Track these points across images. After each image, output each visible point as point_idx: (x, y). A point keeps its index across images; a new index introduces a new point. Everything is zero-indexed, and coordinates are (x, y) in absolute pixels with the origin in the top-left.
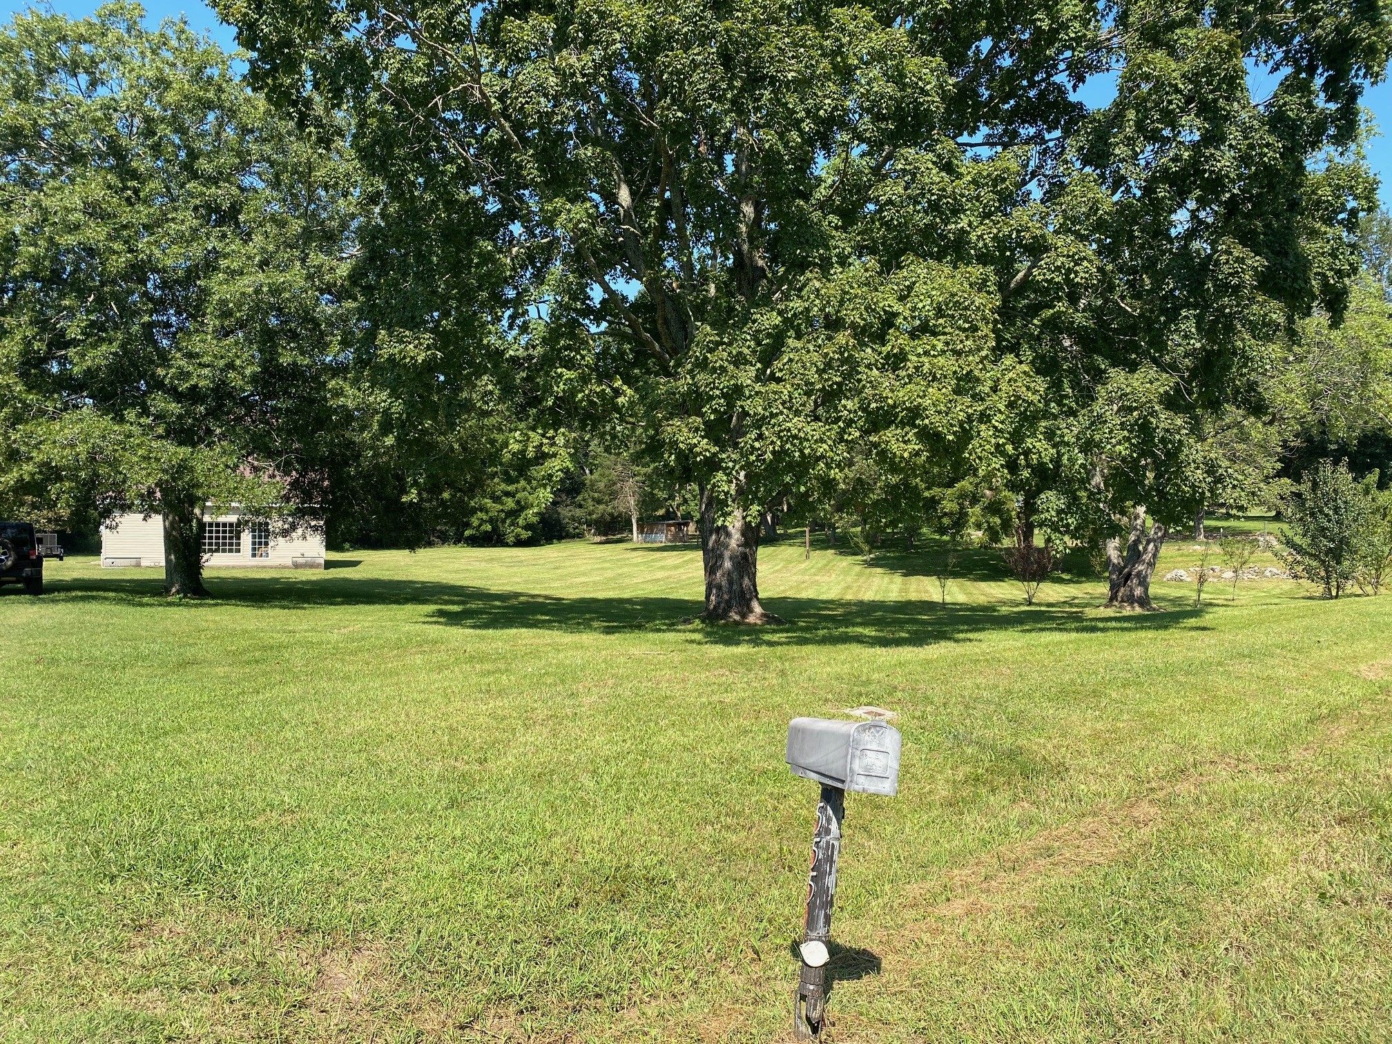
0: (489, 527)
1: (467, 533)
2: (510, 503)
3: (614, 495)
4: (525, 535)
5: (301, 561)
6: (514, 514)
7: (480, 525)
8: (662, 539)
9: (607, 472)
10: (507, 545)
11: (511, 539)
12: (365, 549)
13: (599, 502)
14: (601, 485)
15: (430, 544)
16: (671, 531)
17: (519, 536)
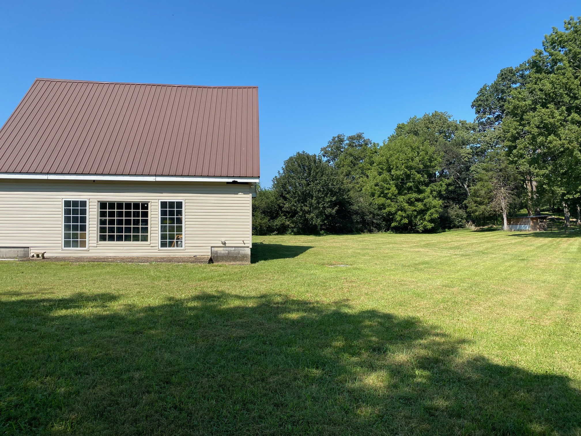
0: (406, 221)
1: (393, 224)
2: (420, 206)
3: (491, 199)
4: (430, 226)
5: (221, 251)
6: (422, 212)
7: (401, 220)
8: (528, 228)
9: (486, 184)
10: (417, 232)
11: (421, 228)
12: (333, 234)
13: (481, 203)
14: (482, 192)
15: (371, 231)
16: (533, 222)
17: (426, 226)
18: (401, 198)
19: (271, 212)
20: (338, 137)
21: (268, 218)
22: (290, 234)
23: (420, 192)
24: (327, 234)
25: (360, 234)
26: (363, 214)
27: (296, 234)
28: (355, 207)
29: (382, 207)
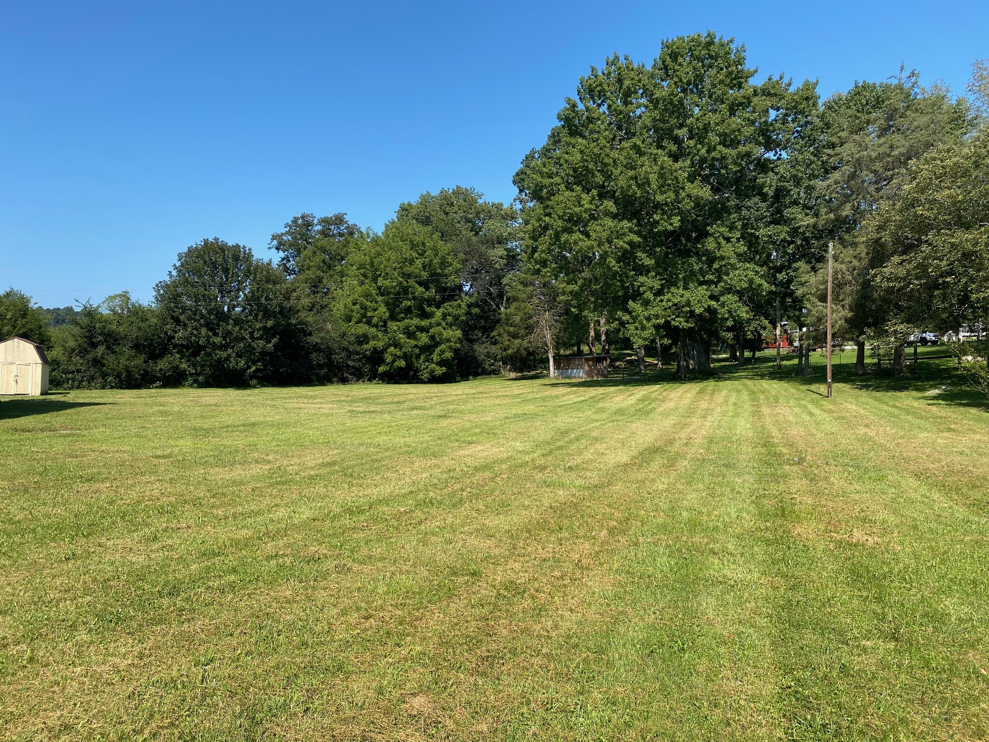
0: (402, 363)
1: (381, 369)
2: (424, 339)
3: (530, 329)
4: (439, 371)
6: (428, 349)
7: (394, 361)
8: (580, 374)
9: (522, 305)
10: (422, 382)
11: (425, 376)
12: (274, 385)
13: (515, 336)
14: (517, 319)
15: (344, 381)
16: (589, 366)
17: (433, 372)
18: (393, 326)
19: (151, 345)
20: (303, 217)
21: (143, 357)
22: (191, 386)
23: (424, 315)
24: (263, 386)
25: (324, 385)
26: (329, 352)
27: (202, 386)
28: (315, 339)
29: (363, 339)
